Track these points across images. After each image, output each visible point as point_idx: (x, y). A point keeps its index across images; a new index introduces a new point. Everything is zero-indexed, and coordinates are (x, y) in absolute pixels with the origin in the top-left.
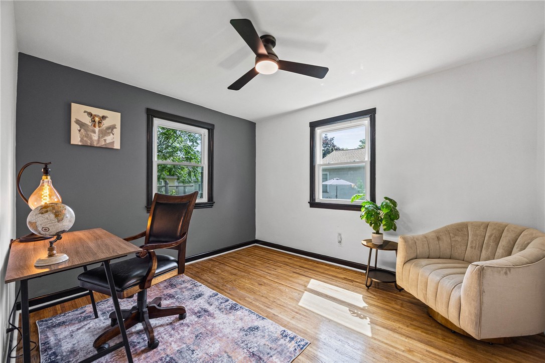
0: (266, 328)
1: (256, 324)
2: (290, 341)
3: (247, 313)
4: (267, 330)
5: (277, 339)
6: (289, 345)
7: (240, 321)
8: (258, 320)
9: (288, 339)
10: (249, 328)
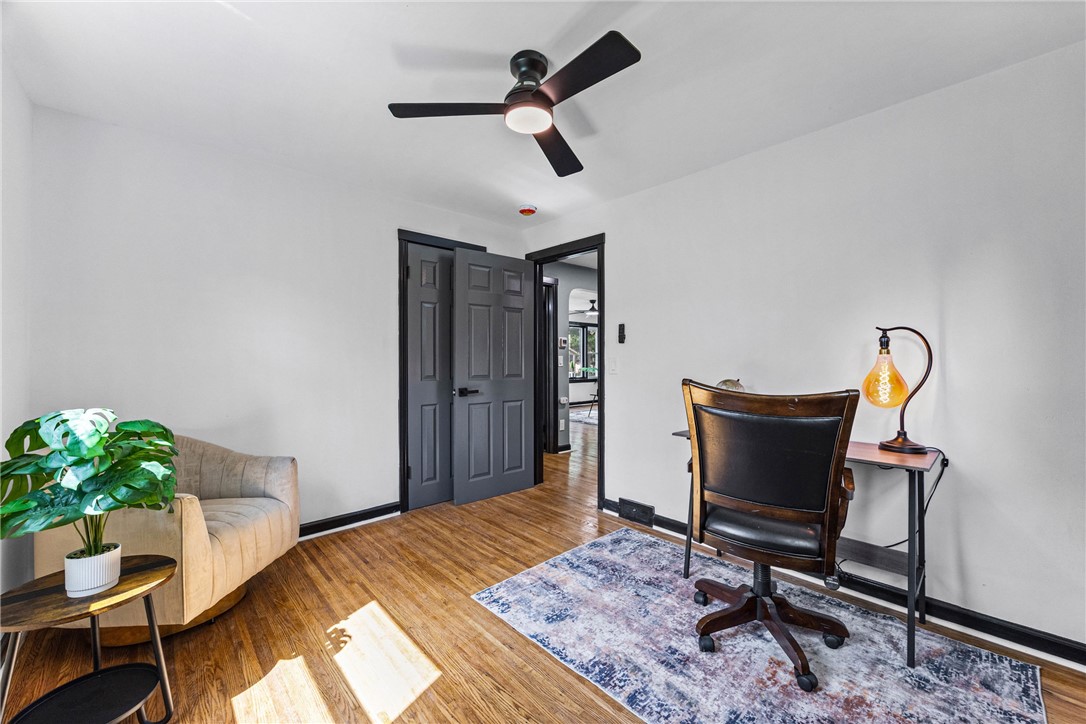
0: (533, 619)
1: (551, 627)
2: (500, 598)
3: (570, 653)
4: (532, 614)
5: (519, 601)
6: (503, 595)
7: (582, 635)
8: (546, 635)
9: (501, 602)
10: (562, 620)
